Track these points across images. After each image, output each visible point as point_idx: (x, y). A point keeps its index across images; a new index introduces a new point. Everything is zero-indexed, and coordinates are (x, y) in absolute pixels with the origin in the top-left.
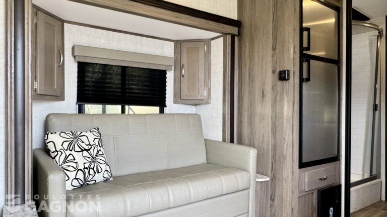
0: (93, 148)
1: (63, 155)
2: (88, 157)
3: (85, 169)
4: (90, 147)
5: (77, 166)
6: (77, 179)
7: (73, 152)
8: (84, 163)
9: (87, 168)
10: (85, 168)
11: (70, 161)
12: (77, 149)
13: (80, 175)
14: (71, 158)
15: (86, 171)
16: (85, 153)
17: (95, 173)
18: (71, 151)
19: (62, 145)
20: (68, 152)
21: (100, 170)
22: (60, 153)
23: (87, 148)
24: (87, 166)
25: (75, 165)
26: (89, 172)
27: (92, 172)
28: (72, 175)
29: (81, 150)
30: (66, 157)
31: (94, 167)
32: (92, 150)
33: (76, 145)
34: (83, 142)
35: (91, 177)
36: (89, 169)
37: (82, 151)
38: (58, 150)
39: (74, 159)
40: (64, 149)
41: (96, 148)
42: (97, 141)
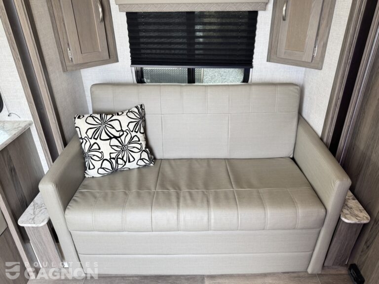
0: (125, 134)
1: (88, 144)
2: (117, 146)
3: (112, 160)
4: (121, 133)
5: (103, 155)
6: (103, 168)
7: (98, 141)
8: (110, 153)
9: (114, 159)
10: (111, 158)
11: (95, 150)
12: (104, 136)
13: (106, 165)
14: (95, 147)
15: (114, 161)
16: (114, 142)
17: (125, 162)
18: (96, 139)
19: (87, 133)
20: (93, 141)
21: (132, 159)
22: (85, 141)
23: (117, 134)
24: (113, 156)
25: (100, 155)
26: (117, 162)
27: (120, 161)
29: (108, 138)
30: (91, 146)
31: (123, 157)
32: (123, 138)
33: (103, 131)
34: (114, 128)
35: (120, 166)
36: (117, 159)
37: (111, 138)
38: (83, 137)
39: (100, 149)
40: (88, 137)
41: (129, 135)
42: (132, 126)
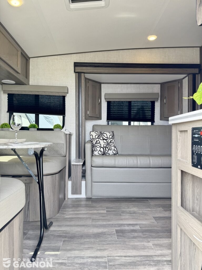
0: (109, 139)
1: (96, 141)
2: (106, 143)
3: (104, 148)
4: (107, 139)
5: (101, 145)
6: (100, 151)
7: (99, 140)
8: (104, 145)
9: (105, 147)
10: (104, 147)
11: (98, 143)
12: (101, 138)
13: (102, 150)
14: (98, 142)
15: (105, 148)
16: (105, 141)
17: (109, 150)
18: (99, 139)
19: (95, 136)
20: (97, 140)
21: (111, 149)
22: (94, 140)
23: (106, 139)
24: (105, 146)
25: (100, 145)
26: (106, 149)
27: (107, 149)
28: (98, 149)
29: (103, 139)
30: (97, 141)
31: (108, 147)
32: (108, 140)
33: (101, 137)
34: (104, 136)
35: (107, 151)
36: (106, 147)
37: (104, 140)
38: (94, 138)
39: (100, 143)
40: (96, 138)
41: (110, 140)
42: (111, 137)
